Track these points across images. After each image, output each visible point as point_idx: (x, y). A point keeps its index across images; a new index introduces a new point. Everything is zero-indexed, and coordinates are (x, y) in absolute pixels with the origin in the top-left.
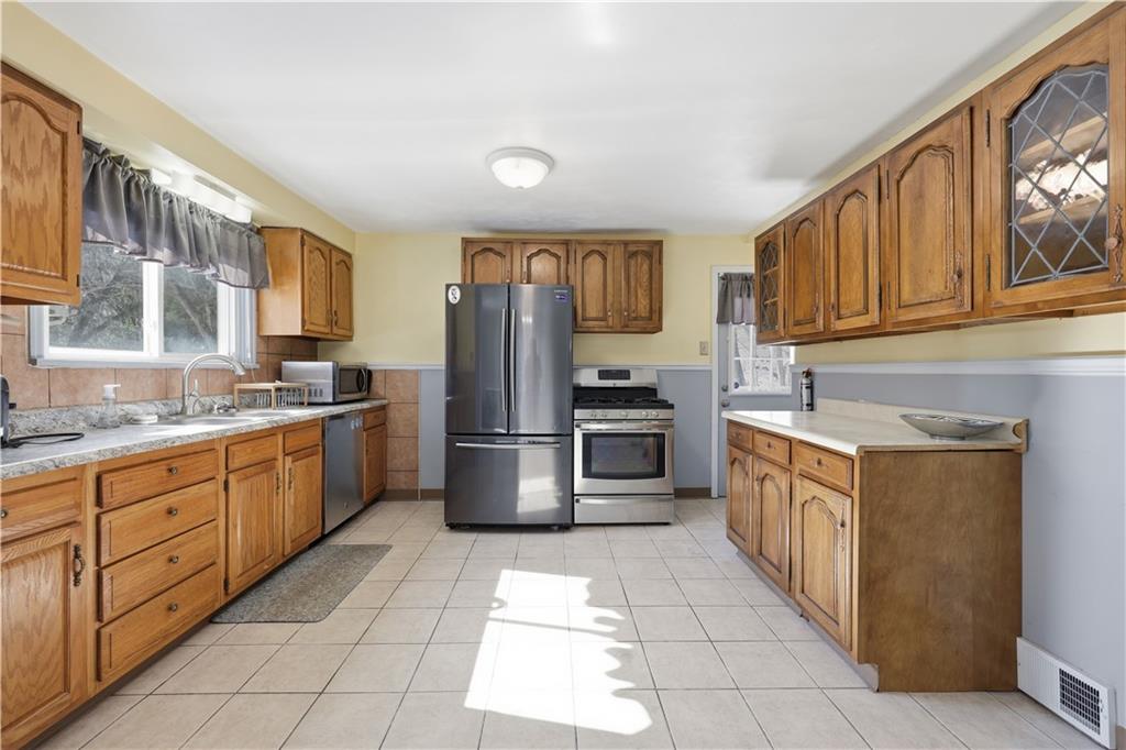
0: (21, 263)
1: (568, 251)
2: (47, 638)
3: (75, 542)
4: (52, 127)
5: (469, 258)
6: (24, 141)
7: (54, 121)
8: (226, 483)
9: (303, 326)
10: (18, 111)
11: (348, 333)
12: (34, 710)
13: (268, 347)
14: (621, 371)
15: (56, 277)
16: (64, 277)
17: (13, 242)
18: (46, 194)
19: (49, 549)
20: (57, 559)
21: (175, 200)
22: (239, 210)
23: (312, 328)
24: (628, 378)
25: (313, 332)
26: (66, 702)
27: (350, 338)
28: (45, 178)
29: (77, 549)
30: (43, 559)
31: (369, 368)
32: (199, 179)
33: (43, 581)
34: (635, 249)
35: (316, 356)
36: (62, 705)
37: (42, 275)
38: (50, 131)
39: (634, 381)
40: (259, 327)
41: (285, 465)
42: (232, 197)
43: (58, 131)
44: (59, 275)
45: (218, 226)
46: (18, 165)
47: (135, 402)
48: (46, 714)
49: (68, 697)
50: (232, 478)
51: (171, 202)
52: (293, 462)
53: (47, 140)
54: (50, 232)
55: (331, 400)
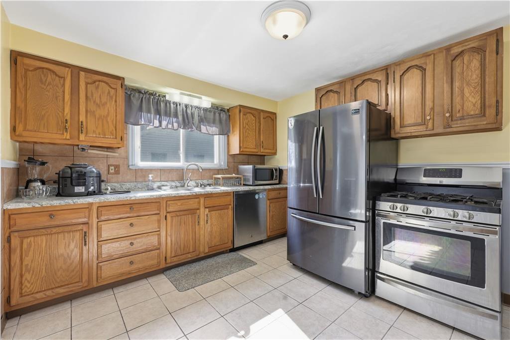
0: (99, 135)
1: (387, 75)
2: (73, 261)
3: (85, 230)
4: (112, 88)
5: (319, 99)
6: (100, 95)
7: (112, 86)
8: (166, 216)
9: (240, 149)
10: (98, 85)
11: (273, 151)
12: (68, 285)
13: (234, 160)
14: (451, 170)
15: (113, 138)
16: (116, 138)
17: (97, 128)
18: (108, 110)
19: (75, 231)
20: (78, 235)
21: (178, 104)
22: (206, 102)
23: (245, 150)
24: (460, 176)
25: (265, 152)
26: (80, 286)
27: (275, 154)
28: (108, 105)
29: (85, 233)
30: (71, 234)
31: (280, 168)
32: (182, 94)
33: (71, 241)
34: (460, 50)
35: (264, 163)
36: (79, 286)
37: (108, 138)
38: (110, 89)
39: (467, 179)
40: (228, 151)
41: (203, 212)
42: (200, 98)
43: (114, 89)
44: (114, 137)
45: (202, 111)
46: (98, 102)
47: (167, 181)
48: (73, 287)
49: (82, 284)
50: (168, 215)
51: (177, 105)
52: (209, 211)
53: (109, 93)
54: (110, 123)
55: (251, 184)
